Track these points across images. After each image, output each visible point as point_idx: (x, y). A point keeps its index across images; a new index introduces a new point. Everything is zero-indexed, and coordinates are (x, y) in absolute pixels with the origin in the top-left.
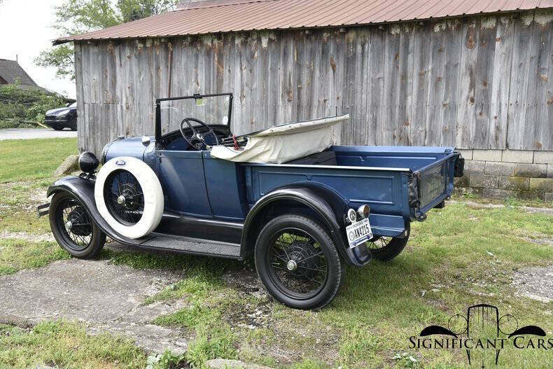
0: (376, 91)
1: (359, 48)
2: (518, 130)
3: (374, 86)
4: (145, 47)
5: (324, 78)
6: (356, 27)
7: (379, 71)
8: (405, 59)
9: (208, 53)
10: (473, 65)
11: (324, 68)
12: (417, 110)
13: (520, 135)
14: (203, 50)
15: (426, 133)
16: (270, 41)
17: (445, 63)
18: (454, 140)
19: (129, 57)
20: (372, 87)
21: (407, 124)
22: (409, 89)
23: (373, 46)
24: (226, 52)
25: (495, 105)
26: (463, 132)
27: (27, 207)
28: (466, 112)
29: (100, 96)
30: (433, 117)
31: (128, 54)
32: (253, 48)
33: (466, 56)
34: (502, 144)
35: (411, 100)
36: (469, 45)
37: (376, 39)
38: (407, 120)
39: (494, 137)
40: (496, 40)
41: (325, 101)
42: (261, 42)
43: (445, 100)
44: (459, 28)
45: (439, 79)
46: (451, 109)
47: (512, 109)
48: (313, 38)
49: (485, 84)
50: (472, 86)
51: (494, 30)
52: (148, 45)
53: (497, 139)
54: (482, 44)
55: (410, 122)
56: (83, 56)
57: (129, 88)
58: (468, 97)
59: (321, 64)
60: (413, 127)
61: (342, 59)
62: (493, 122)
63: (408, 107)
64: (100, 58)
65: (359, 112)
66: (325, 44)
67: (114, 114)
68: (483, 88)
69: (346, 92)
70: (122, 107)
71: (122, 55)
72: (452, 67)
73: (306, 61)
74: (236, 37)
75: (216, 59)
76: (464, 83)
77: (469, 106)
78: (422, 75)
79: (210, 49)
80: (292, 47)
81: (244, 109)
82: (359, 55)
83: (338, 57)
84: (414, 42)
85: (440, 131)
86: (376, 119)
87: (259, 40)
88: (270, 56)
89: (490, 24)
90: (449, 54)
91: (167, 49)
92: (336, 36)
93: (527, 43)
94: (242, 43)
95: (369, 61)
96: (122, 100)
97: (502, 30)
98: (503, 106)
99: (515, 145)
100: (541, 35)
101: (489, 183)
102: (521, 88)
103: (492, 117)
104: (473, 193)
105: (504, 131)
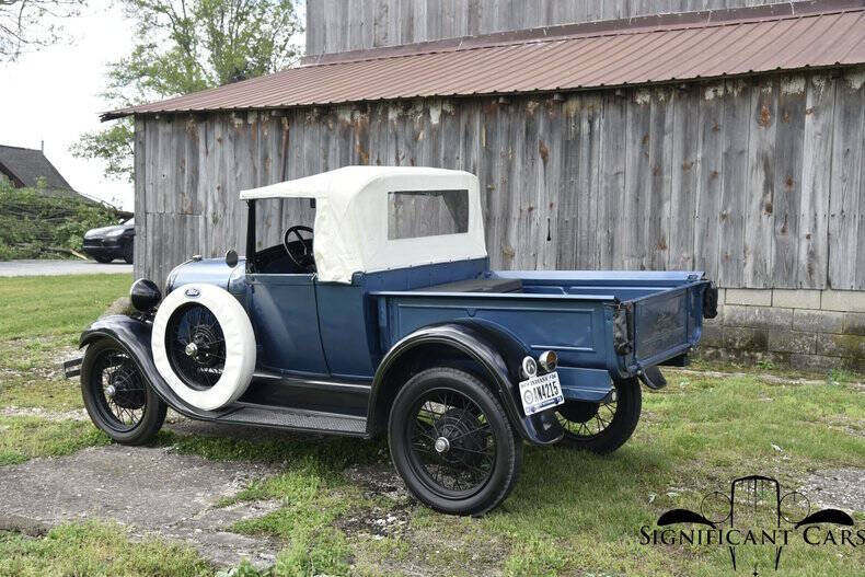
0: (612, 194)
1: (585, 125)
2: (846, 258)
3: (609, 186)
4: (246, 124)
5: (528, 175)
6: (581, 93)
7: (617, 162)
8: (659, 143)
9: (346, 133)
10: (770, 154)
11: (530, 158)
12: (679, 224)
13: (851, 265)
14: (338, 128)
15: (694, 261)
16: (444, 114)
17: (723, 148)
18: (740, 274)
19: (220, 140)
20: (606, 187)
21: (664, 248)
22: (665, 191)
23: (607, 123)
24: (374, 132)
25: (807, 216)
26: (755, 260)
27: (47, 373)
28: (760, 228)
29: (172, 201)
30: (705, 236)
31: (219, 135)
32: (417, 126)
33: (757, 138)
34: (820, 281)
35: (670, 209)
36: (763, 121)
37: (612, 111)
38: (664, 240)
39: (806, 270)
40: (807, 113)
41: (531, 209)
42: (429, 116)
43: (725, 208)
44: (745, 93)
45: (715, 175)
46: (734, 222)
47: (835, 223)
48: (512, 110)
49: (790, 183)
50: (768, 186)
51: (802, 97)
52: (251, 120)
53: (811, 271)
54: (782, 118)
55: (667, 242)
56: (147, 137)
57: (218, 188)
58: (762, 204)
59: (525, 152)
60: (673, 252)
61: (557, 143)
62: (804, 245)
63: (664, 220)
64: (174, 140)
65: (585, 227)
66: (530, 119)
67: (193, 231)
68: (786, 189)
69: (564, 195)
70: (206, 219)
71: (210, 135)
72: (734, 155)
73: (500, 145)
74: (391, 109)
75: (358, 143)
76: (756, 182)
77: (764, 218)
78: (686, 168)
79: (349, 126)
80: (478, 123)
81: (401, 221)
82: (585, 137)
83: (551, 141)
84: (674, 115)
85: (716, 258)
86: (613, 239)
87: (427, 113)
88: (443, 140)
89: (795, 87)
90: (730, 134)
91: (280, 127)
92: (548, 107)
93: (857, 117)
94: (399, 118)
95: (601, 144)
96: (206, 208)
97: (816, 97)
98: (820, 218)
99: (842, 283)
101: (800, 345)
102: (848, 190)
103: (802, 236)
104: (775, 361)
105: (823, 260)
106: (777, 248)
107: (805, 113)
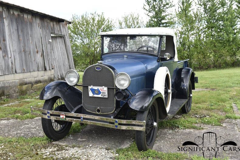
13: (19, 65)
25: (9, 51)
47: (14, 53)
49: (4, 40)
53: (12, 68)
62: (10, 60)
93: (13, 22)
97: (5, 14)
98: (12, 51)
99: (18, 71)
100: (16, 19)
101: (11, 91)
102: (15, 43)
103: (9, 57)
104: (7, 98)
105: (14, 64)
106: (4, 61)
107: (4, 18)
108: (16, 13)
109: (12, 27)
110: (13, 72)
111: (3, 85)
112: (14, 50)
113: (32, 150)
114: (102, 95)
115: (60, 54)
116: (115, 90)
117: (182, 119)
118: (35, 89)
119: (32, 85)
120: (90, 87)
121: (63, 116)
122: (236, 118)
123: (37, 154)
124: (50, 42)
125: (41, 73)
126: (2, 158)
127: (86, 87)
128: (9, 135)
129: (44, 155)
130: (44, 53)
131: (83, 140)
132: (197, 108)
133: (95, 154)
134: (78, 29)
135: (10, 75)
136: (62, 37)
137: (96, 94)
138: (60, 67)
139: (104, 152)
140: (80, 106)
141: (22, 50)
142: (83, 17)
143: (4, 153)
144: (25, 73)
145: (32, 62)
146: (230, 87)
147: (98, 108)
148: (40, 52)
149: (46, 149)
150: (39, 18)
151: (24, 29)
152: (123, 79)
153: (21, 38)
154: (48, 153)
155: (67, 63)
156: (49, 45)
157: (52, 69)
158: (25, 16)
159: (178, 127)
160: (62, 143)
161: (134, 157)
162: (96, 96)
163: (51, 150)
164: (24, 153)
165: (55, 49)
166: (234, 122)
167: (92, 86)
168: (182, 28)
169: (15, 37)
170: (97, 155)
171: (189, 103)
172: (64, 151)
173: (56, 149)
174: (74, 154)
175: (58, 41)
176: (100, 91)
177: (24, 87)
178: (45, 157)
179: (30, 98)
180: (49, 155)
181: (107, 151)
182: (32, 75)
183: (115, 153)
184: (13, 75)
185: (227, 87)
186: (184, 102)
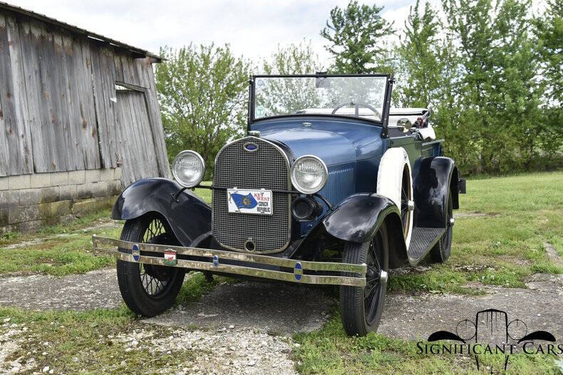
2: (40, 151)
13: (42, 155)
25: (20, 121)
34: (31, 167)
39: (24, 160)
40: (9, 44)
47: (32, 127)
49: (9, 95)
51: (5, 31)
53: (27, 162)
62: (22, 141)
68: (8, 100)
93: (30, 54)
97: (11, 33)
98: (26, 122)
99: (40, 168)
100: (37, 48)
101: (24, 216)
102: (34, 103)
103: (20, 135)
104: (13, 231)
105: (31, 152)
106: (9, 145)
107: (7, 44)
108: (37, 33)
109: (28, 65)
110: (28, 170)
111: (5, 201)
112: (31, 119)
113: (97, 336)
114: (258, 209)
115: (137, 133)
116: (290, 196)
117: (433, 275)
118: (78, 212)
119: (72, 202)
120: (230, 191)
121: (170, 256)
122: (556, 272)
123: (110, 344)
124: (113, 102)
125: (93, 175)
126: (29, 353)
127: (220, 192)
128: (35, 306)
129: (126, 346)
130: (100, 128)
131: (211, 315)
132: (464, 251)
133: (244, 344)
134: (169, 80)
135: (21, 177)
136: (140, 92)
137: (246, 207)
138: (135, 162)
139: (264, 339)
140: (205, 235)
141: (51, 119)
142: (183, 52)
143: (31, 343)
144: (56, 174)
145: (70, 147)
146: (531, 209)
147: (250, 239)
148: (89, 125)
149: (127, 333)
150: (88, 47)
151: (55, 69)
152: (310, 171)
153: (48, 92)
154: (136, 343)
155: (150, 153)
156: (111, 111)
157: (118, 165)
158: (58, 41)
159: (427, 290)
160: (164, 323)
161: (339, 348)
162: (244, 211)
163: (140, 336)
164: (79, 343)
165: (125, 121)
166: (553, 280)
167: (235, 188)
168: (410, 82)
169: (33, 89)
170: (249, 346)
171: (446, 239)
172: (172, 337)
173: (151, 334)
174: (196, 343)
175: (131, 102)
176: (256, 198)
177: (54, 207)
178: (129, 350)
179: (67, 232)
180: (138, 346)
181: (271, 338)
182: (71, 180)
183: (291, 342)
184: (28, 176)
185: (523, 210)
186: (439, 233)
